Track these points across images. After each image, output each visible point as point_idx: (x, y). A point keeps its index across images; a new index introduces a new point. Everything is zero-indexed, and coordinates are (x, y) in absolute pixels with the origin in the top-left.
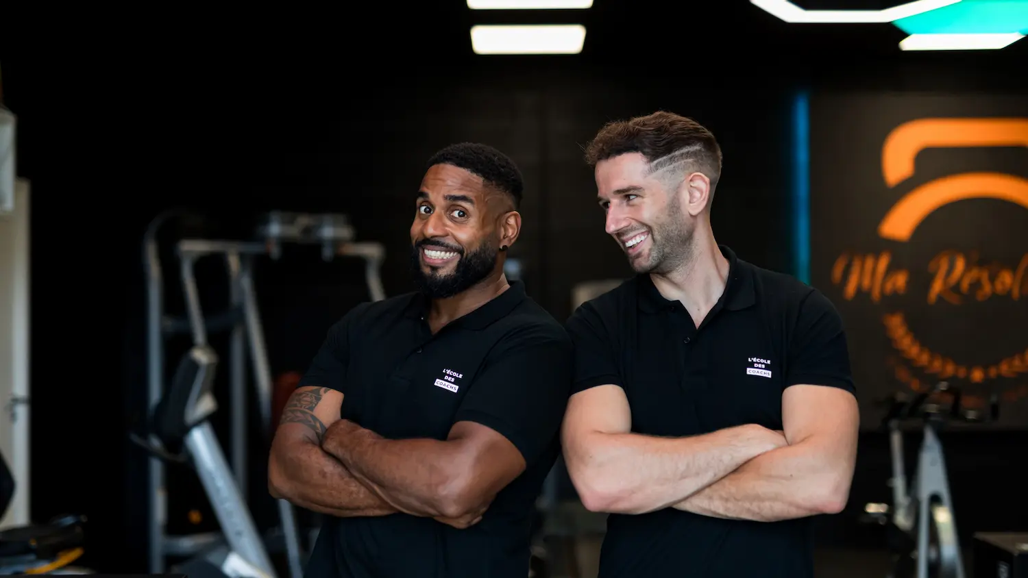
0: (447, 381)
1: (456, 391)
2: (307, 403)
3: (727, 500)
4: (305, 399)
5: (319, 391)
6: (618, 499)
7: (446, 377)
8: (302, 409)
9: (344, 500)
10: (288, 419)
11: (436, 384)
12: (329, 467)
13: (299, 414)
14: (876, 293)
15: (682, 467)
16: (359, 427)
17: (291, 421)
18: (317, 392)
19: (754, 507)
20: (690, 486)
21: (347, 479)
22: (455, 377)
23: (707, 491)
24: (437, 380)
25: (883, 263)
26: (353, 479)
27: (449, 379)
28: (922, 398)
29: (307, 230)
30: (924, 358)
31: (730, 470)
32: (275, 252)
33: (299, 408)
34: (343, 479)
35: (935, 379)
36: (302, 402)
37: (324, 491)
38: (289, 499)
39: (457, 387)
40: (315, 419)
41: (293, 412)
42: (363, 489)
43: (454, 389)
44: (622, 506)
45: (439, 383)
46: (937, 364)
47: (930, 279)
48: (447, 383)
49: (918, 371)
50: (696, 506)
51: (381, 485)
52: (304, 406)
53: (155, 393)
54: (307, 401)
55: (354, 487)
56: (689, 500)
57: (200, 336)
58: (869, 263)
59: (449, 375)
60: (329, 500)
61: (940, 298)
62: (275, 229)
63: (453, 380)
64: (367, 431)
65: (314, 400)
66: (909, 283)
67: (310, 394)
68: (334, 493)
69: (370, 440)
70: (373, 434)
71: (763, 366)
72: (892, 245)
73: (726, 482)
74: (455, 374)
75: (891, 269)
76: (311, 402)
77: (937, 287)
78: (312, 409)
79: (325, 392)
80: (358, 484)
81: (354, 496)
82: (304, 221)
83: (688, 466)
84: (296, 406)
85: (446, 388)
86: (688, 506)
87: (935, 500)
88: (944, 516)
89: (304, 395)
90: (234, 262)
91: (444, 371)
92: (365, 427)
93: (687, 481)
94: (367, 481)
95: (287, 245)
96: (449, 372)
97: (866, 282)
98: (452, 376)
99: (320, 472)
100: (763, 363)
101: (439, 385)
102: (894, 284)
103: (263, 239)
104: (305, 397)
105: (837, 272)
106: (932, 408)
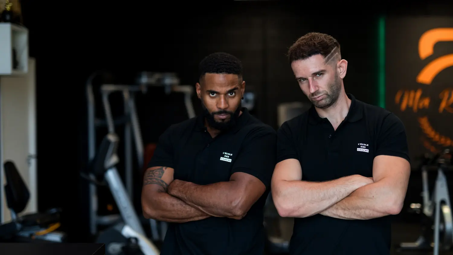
0: (226, 157)
1: (231, 162)
2: (157, 175)
3: (344, 209)
4: (156, 173)
5: (162, 168)
6: (293, 211)
7: (225, 156)
8: (156, 178)
9: (184, 215)
10: (149, 183)
11: (221, 159)
12: (175, 202)
13: (154, 180)
14: (415, 108)
15: (322, 195)
16: (185, 182)
17: (151, 183)
18: (162, 169)
19: (357, 212)
20: (326, 204)
21: (184, 205)
22: (229, 155)
23: (335, 205)
24: (221, 158)
25: (419, 94)
26: (187, 205)
27: (227, 156)
28: (437, 157)
29: (159, 80)
30: (437, 137)
31: (345, 196)
32: (144, 90)
33: (154, 177)
34: (182, 206)
35: (442, 148)
36: (155, 174)
37: (173, 212)
38: (155, 219)
39: (231, 160)
40: (162, 181)
41: (151, 179)
42: (193, 209)
43: (230, 161)
44: (296, 214)
45: (222, 159)
46: (443, 140)
47: (440, 101)
48: (226, 159)
49: (434, 144)
50: (330, 213)
51: (203, 206)
52: (156, 176)
53: (92, 153)
54: (157, 174)
55: (188, 208)
56: (328, 210)
57: (111, 129)
58: (412, 94)
59: (226, 155)
60: (177, 216)
61: (444, 110)
62: (144, 80)
63: (228, 157)
64: (190, 183)
65: (161, 173)
66: (430, 103)
67: (158, 170)
68: (179, 212)
69: (193, 187)
70: (194, 184)
71: (365, 147)
72: (423, 86)
73: (344, 201)
74: (229, 154)
75: (422, 97)
76: (160, 174)
77: (443, 105)
78: (161, 177)
79: (166, 169)
80: (190, 207)
81: (189, 213)
82: (157, 76)
83: (325, 195)
84: (152, 176)
85: (226, 161)
86: (327, 213)
87: (443, 203)
88: (447, 210)
89: (155, 171)
90: (126, 95)
91: (223, 153)
92: (188, 181)
93: (325, 201)
94: (196, 206)
95: (150, 87)
96: (226, 153)
97: (411, 103)
98: (228, 155)
99: (171, 204)
100: (365, 146)
101: (222, 160)
102: (423, 104)
103: (139, 84)
104: (156, 172)
105: (398, 98)
106: (442, 161)
